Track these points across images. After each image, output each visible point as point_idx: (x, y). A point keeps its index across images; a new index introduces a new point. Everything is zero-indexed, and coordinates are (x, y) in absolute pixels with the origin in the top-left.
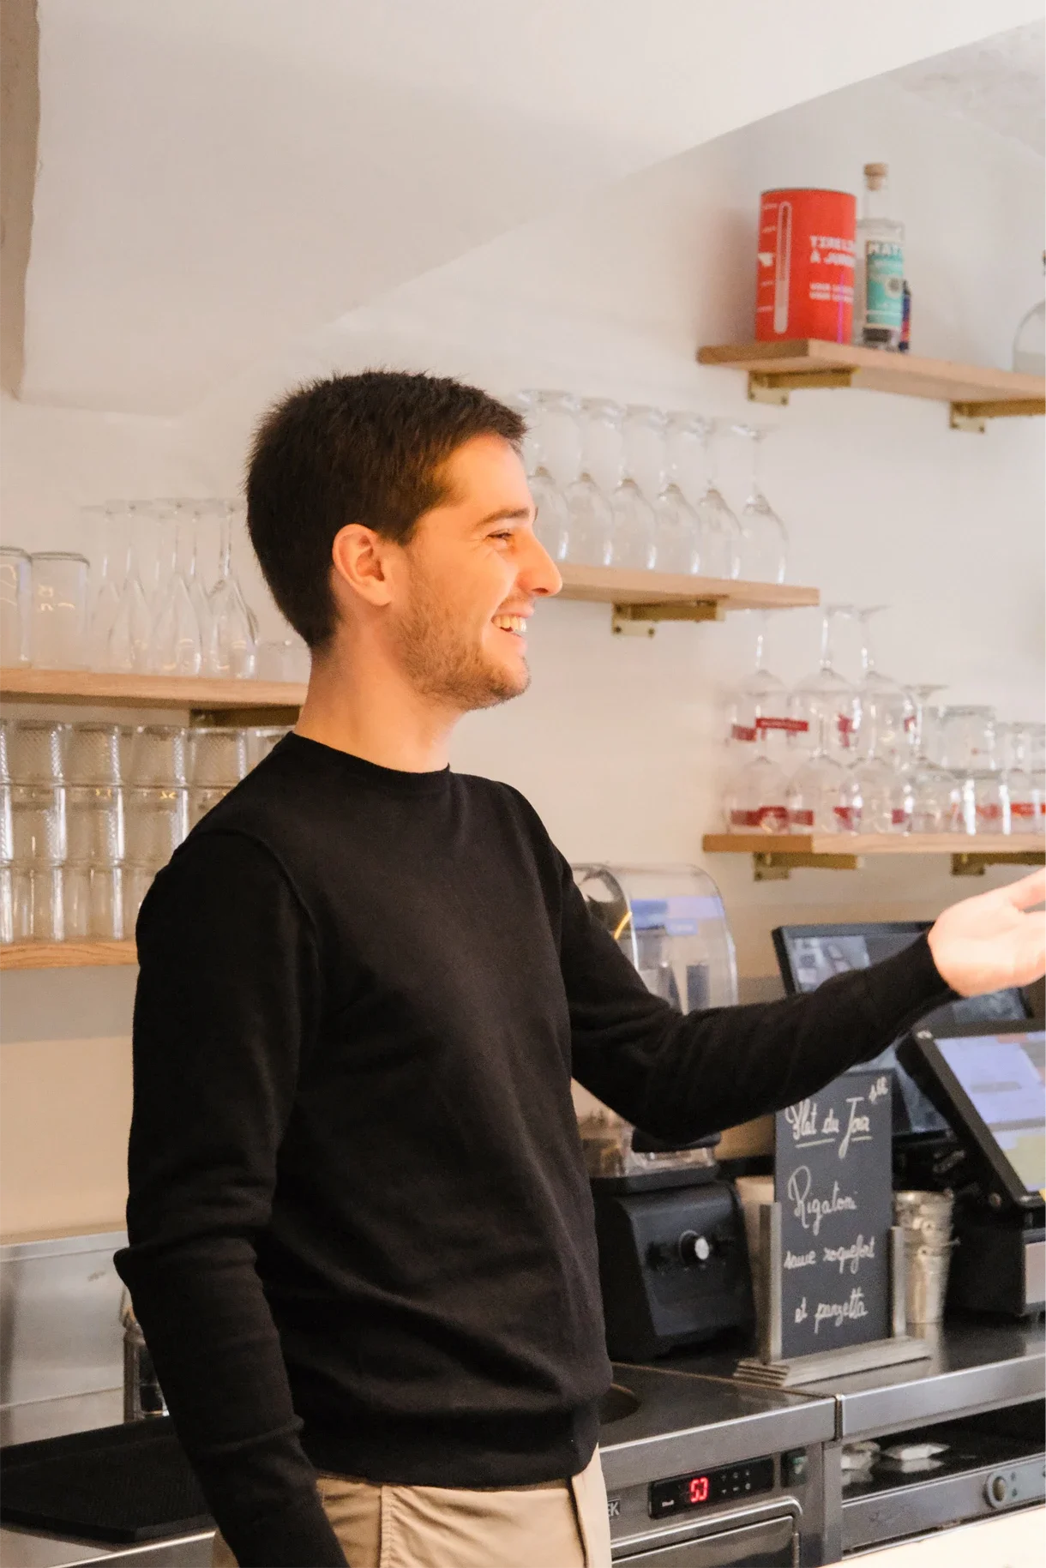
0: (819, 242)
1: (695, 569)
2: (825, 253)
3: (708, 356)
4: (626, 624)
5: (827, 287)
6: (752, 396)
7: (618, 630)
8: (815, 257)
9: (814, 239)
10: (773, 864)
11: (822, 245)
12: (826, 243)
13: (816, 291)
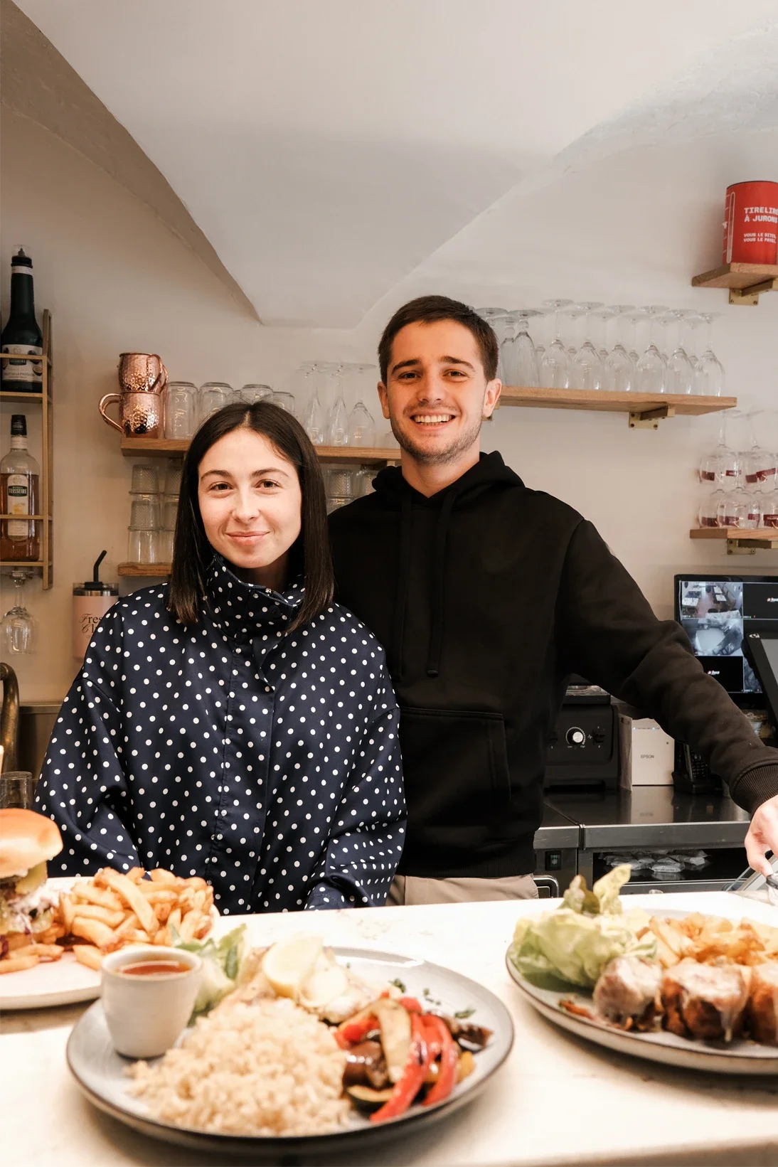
0: (749, 210)
1: (689, 392)
2: (752, 216)
3: (697, 281)
4: (637, 422)
5: (754, 235)
6: (731, 301)
7: (633, 425)
8: (747, 219)
9: (746, 209)
10: (740, 546)
11: (751, 212)
12: (753, 210)
13: (747, 237)
